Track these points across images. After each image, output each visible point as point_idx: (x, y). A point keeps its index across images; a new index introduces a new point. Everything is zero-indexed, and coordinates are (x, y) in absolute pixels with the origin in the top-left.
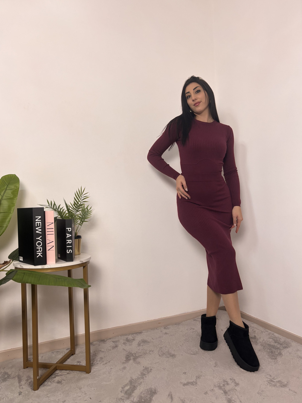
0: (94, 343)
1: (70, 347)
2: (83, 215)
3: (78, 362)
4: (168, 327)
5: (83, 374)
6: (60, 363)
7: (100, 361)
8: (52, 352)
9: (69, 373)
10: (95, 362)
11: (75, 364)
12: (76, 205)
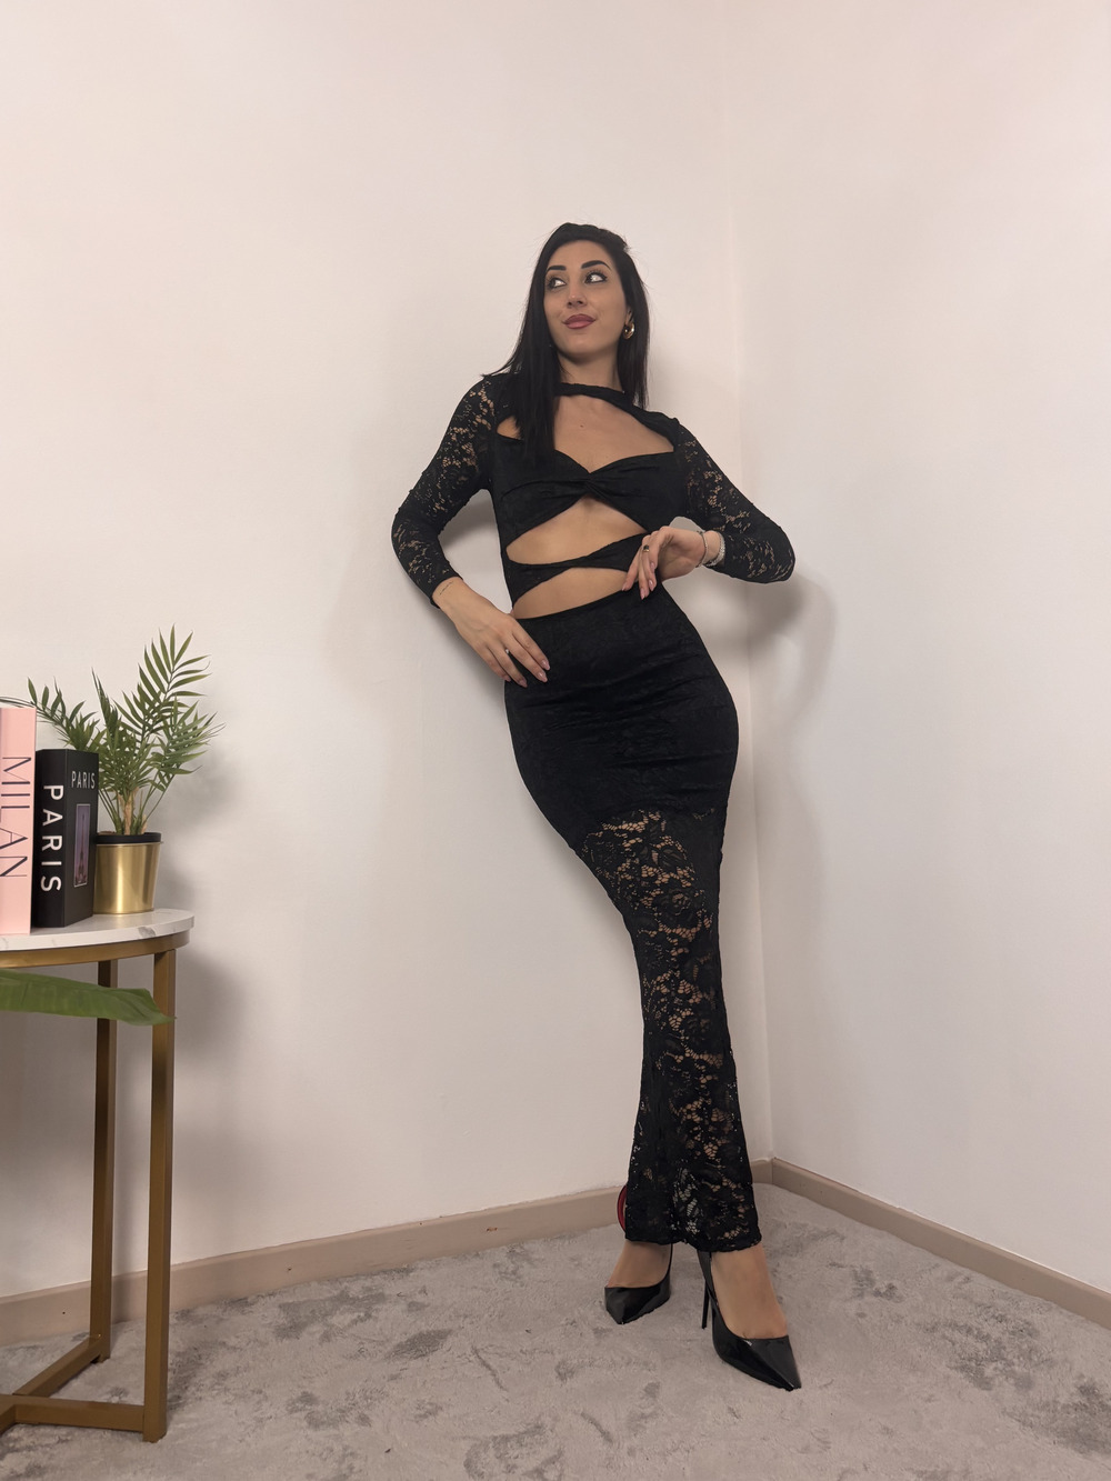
0: (201, 1311)
1: (88, 1331)
2: (174, 743)
3: (119, 1392)
4: (526, 1247)
5: (129, 1443)
6: (31, 1394)
7: (212, 1388)
8: (10, 1350)
9: (67, 1441)
10: (188, 1394)
11: (103, 1399)
12: (147, 706)
